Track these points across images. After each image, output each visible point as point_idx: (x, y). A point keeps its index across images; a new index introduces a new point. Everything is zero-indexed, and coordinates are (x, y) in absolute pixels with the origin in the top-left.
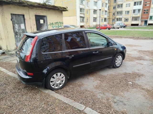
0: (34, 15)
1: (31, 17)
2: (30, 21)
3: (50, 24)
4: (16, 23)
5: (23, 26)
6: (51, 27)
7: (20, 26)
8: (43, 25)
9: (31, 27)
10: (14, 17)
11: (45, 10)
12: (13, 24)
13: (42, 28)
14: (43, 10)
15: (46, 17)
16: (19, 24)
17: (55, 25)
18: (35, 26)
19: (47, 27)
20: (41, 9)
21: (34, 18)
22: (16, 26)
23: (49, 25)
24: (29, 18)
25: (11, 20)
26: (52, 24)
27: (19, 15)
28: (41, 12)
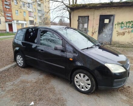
0: (99, 15)
1: (95, 17)
2: (93, 21)
3: (118, 24)
4: (81, 23)
5: (86, 26)
6: (118, 27)
7: (83, 26)
8: (108, 25)
9: (93, 26)
10: (81, 19)
11: (114, 8)
12: (79, 24)
13: (105, 27)
14: (112, 9)
15: (113, 17)
16: (83, 24)
17: (125, 25)
18: (98, 26)
19: (111, 27)
20: (109, 8)
21: (99, 18)
22: (81, 25)
23: (116, 25)
24: (93, 19)
25: (78, 21)
26: (122, 23)
27: (85, 17)
28: (108, 11)
